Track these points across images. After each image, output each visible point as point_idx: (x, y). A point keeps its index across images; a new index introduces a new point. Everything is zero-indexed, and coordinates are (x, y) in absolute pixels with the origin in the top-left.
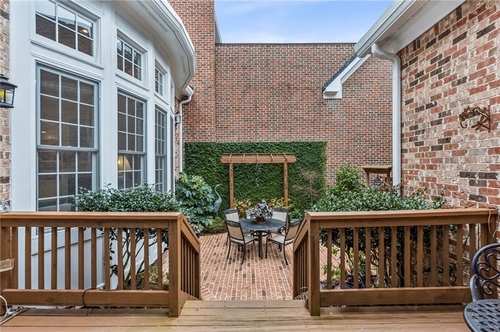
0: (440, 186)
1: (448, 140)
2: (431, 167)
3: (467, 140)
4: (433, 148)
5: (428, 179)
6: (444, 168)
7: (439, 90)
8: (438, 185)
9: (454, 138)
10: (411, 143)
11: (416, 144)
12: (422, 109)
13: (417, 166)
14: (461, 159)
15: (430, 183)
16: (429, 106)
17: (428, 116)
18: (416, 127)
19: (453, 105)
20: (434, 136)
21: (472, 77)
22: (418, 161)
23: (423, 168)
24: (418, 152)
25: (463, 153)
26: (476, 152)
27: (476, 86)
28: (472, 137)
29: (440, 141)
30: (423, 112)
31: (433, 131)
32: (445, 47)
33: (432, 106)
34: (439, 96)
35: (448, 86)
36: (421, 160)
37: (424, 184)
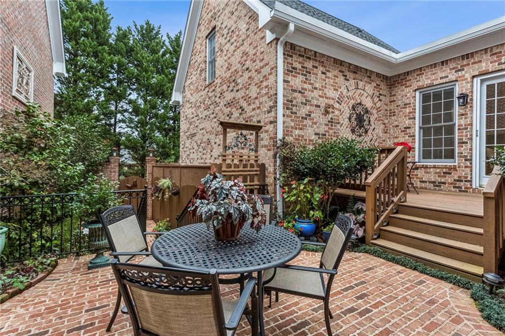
0: (306, 140)
1: (310, 115)
2: (301, 129)
3: (318, 118)
4: (302, 118)
5: (299, 136)
6: (308, 130)
7: (306, 86)
8: (305, 139)
9: (312, 115)
10: (288, 111)
11: (292, 113)
12: (295, 91)
13: (292, 128)
14: (315, 126)
15: (300, 138)
16: (300, 92)
17: (299, 98)
18: (292, 101)
19: (312, 98)
20: (303, 111)
21: (320, 90)
22: (293, 124)
23: (296, 129)
24: (293, 118)
25: (316, 123)
26: (321, 124)
27: (321, 94)
28: (319, 117)
29: (306, 115)
30: (297, 94)
31: (302, 108)
32: (309, 64)
33: (302, 93)
34: (306, 90)
35: (310, 87)
36: (294, 124)
37: (297, 139)
